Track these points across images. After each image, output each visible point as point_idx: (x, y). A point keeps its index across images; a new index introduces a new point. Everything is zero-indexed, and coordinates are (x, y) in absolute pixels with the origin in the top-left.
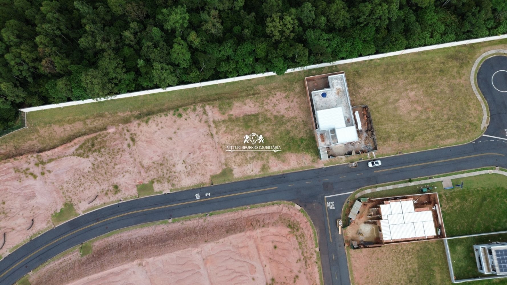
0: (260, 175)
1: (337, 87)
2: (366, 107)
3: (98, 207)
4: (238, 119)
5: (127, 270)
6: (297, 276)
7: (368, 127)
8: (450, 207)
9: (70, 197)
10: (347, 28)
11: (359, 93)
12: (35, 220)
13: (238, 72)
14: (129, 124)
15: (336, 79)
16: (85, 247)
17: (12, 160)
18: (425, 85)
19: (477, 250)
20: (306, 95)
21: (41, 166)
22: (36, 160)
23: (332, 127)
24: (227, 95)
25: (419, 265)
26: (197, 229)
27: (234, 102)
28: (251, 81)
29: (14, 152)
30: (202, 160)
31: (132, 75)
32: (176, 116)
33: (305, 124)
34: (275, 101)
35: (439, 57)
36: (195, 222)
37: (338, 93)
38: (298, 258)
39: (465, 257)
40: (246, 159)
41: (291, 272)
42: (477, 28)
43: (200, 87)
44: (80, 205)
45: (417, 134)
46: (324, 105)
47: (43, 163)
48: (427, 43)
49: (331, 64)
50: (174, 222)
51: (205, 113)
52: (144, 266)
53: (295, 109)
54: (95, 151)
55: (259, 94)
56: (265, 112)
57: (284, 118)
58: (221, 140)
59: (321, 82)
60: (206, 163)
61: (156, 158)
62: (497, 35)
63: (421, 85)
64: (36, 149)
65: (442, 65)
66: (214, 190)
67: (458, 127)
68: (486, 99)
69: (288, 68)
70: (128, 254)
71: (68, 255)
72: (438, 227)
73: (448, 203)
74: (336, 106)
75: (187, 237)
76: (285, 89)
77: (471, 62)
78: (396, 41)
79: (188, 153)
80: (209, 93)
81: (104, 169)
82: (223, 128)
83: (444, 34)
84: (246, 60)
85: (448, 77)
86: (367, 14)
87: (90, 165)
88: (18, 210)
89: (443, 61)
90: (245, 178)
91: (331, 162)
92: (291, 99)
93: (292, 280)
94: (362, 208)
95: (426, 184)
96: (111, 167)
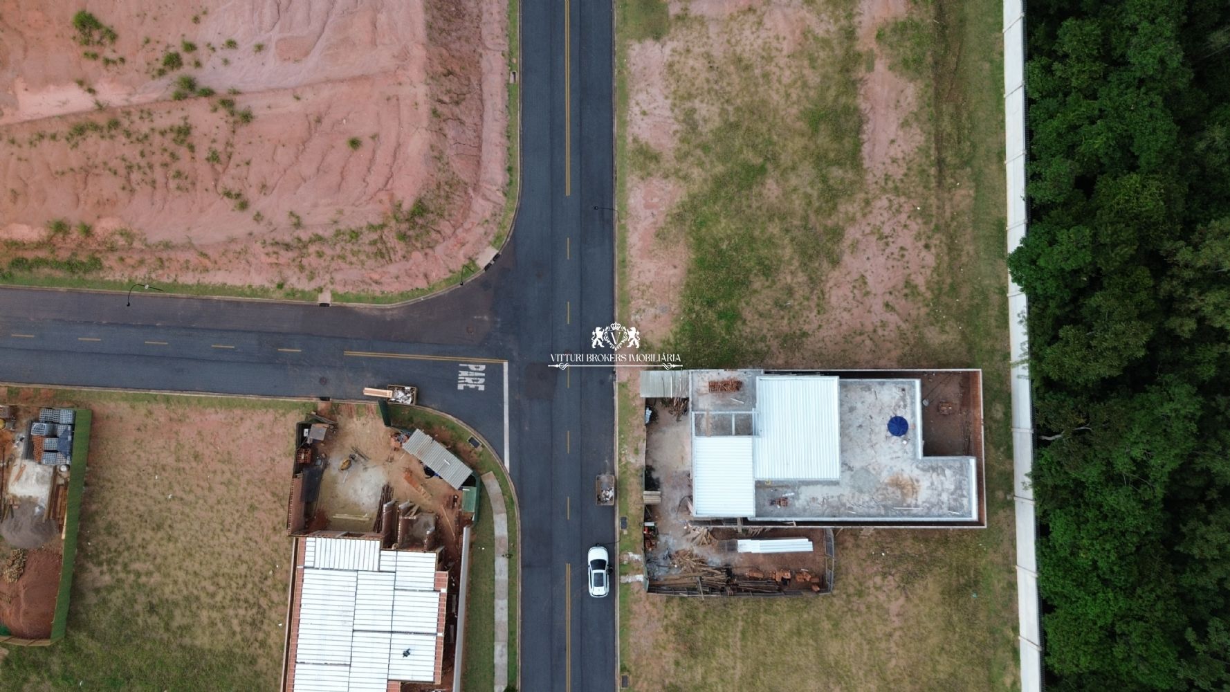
0: (623, 138)
1: (924, 483)
2: (823, 586)
4: (851, 86)
6: (244, 206)
7: (742, 577)
11: (884, 575)
13: (1048, 96)
15: (959, 487)
24: (952, 60)
25: (202, 651)
27: (920, 84)
28: (995, 159)
33: (793, 341)
34: (900, 242)
37: (897, 484)
38: (306, 220)
40: (690, 97)
41: (264, 186)
46: (857, 418)
53: (855, 311)
55: (940, 184)
56: (862, 195)
57: (825, 264)
58: (778, 14)
59: (951, 431)
74: (844, 464)
82: (824, 26)
90: (623, 82)
91: (628, 411)
92: (900, 303)
93: (235, 187)
94: (444, 490)
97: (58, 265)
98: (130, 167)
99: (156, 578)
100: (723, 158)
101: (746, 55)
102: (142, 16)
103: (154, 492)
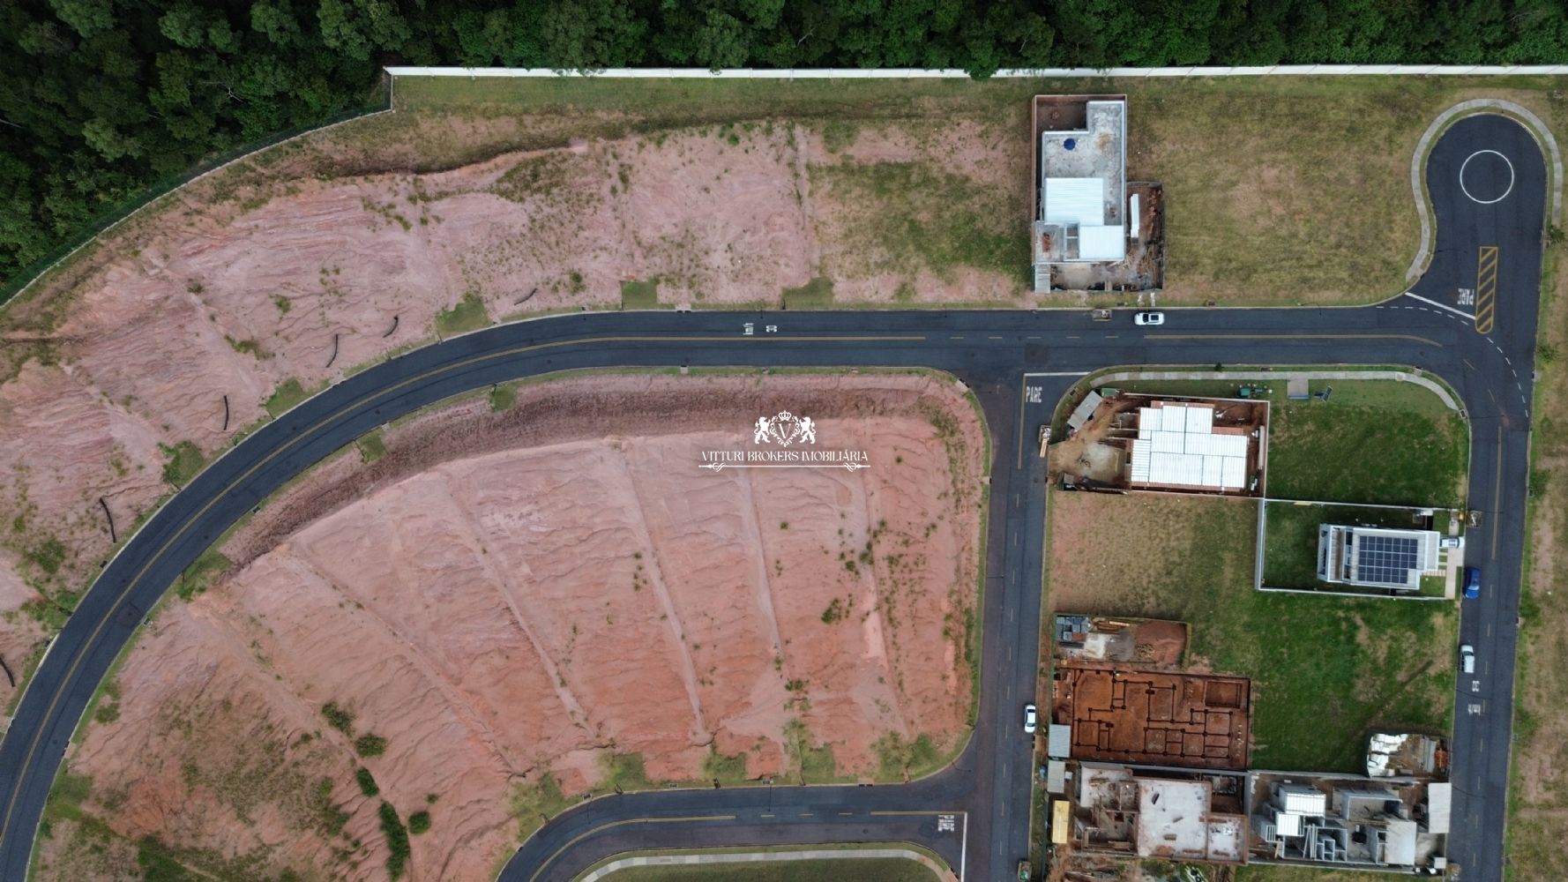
0: (890, 306)
1: (1102, 130)
2: (1158, 189)
3: (534, 315)
4: (862, 169)
5: (588, 451)
6: (934, 526)
7: (1153, 234)
8: (1290, 437)
9: (476, 283)
11: (1151, 152)
12: (401, 318)
13: (883, 57)
14: (620, 141)
15: (1104, 110)
16: (501, 393)
17: (360, 180)
18: (1306, 158)
19: (1325, 533)
20: (1028, 140)
21: (420, 203)
22: (411, 187)
23: (1073, 222)
24: (846, 109)
25: (1193, 544)
26: (741, 396)
27: (861, 127)
28: (906, 84)
29: (363, 164)
30: (769, 251)
31: (642, 27)
32: (725, 139)
33: (1014, 204)
34: (956, 140)
35: (1355, 94)
36: (738, 381)
37: (1103, 145)
38: (943, 489)
39: (1296, 545)
40: (867, 265)
41: (923, 514)
42: (1454, 41)
43: (788, 79)
44: (497, 303)
45: (1260, 269)
46: (1065, 167)
47: (426, 198)
48: (1333, 57)
49: (1101, 73)
50: (691, 374)
51: (791, 142)
52: (625, 451)
53: (996, 167)
54: (539, 190)
55: (920, 117)
56: (927, 163)
57: (969, 185)
58: (818, 212)
59: (1069, 113)
60: (776, 259)
61: (668, 230)
62: (1499, 64)
63: (1297, 157)
64: (411, 164)
65: (1356, 116)
66: (787, 320)
67: (1354, 266)
68: (1436, 212)
69: (1001, 66)
70: (591, 422)
71: (465, 404)
72: (1252, 472)
73: (1289, 428)
74: (1092, 175)
75: (716, 408)
76: (984, 114)
77: (1424, 120)
78: (1263, 40)
79: (741, 230)
80: (807, 96)
81: (556, 234)
82: (826, 185)
83: (1377, 41)
84: (909, 33)
85: (1364, 148)
87: (526, 220)
88: (367, 292)
89: (1361, 106)
90: (857, 305)
91: (1055, 301)
92: (992, 140)
93: (923, 531)
94: (1102, 408)
95: (1252, 382)
96: (570, 232)
97: (968, 634)
98: (912, 592)
99: (1152, 572)
100: (905, 245)
101: (843, 231)
102: (824, 584)
103: (1101, 575)
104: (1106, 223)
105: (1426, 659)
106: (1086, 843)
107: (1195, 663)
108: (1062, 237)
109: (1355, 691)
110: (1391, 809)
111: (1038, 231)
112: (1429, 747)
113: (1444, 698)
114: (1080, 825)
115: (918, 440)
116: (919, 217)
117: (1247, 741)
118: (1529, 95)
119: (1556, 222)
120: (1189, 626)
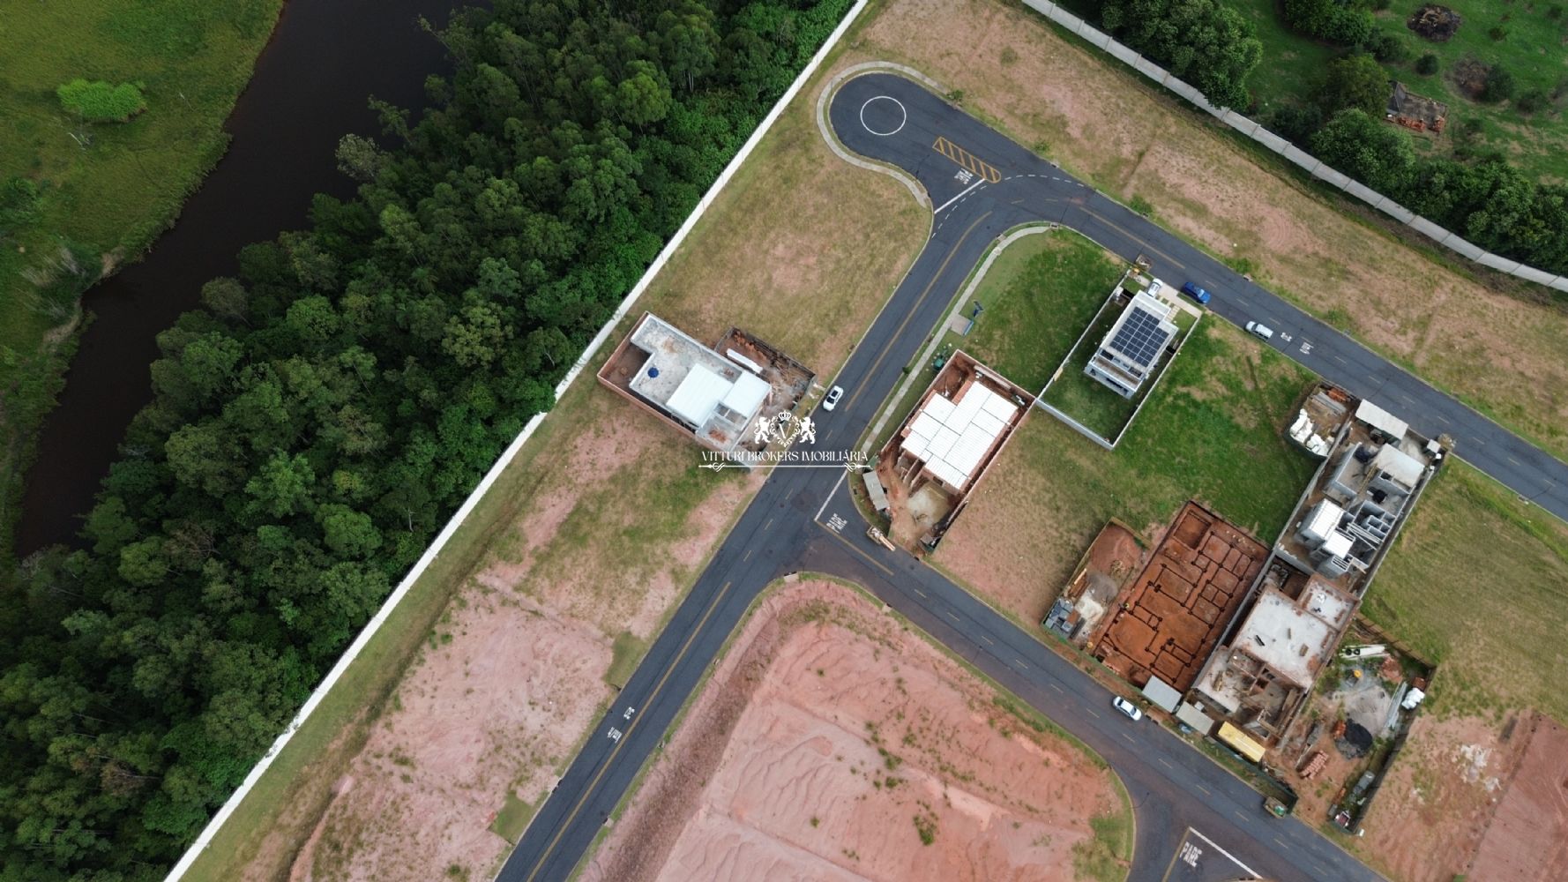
0: (682, 594)
1: (660, 343)
2: (735, 332)
4: (553, 545)
6: (900, 681)
7: (767, 356)
8: (997, 352)
10: (584, 246)
11: (704, 321)
13: (476, 470)
14: (369, 743)
15: (646, 333)
18: (786, 220)
19: (1093, 371)
20: (628, 402)
23: (715, 405)
24: (495, 527)
25: (1043, 475)
26: (668, 784)
27: (519, 525)
28: (511, 468)
30: (561, 670)
31: (292, 654)
32: (440, 646)
33: (671, 444)
34: (586, 457)
35: (762, 164)
36: (654, 777)
37: (672, 350)
38: (871, 652)
39: (1091, 399)
40: (634, 592)
41: (883, 684)
42: (768, 80)
43: (434, 560)
45: (848, 298)
46: (668, 386)
48: (723, 161)
49: (616, 319)
50: (618, 818)
51: (486, 590)
53: (631, 439)
54: (351, 851)
55: (547, 472)
56: (588, 490)
57: (629, 468)
58: (560, 605)
59: (629, 360)
60: (572, 668)
61: (476, 750)
62: (806, 64)
63: (780, 226)
65: (779, 173)
66: (632, 694)
67: (890, 235)
68: (888, 162)
69: (554, 386)
72: (1010, 395)
73: (989, 350)
74: (688, 370)
75: (663, 814)
76: (583, 423)
77: (813, 132)
78: (675, 197)
79: (524, 684)
80: (460, 553)
81: (401, 864)
82: (543, 584)
83: (734, 128)
84: (473, 435)
85: (805, 180)
86: (593, 197)
89: (774, 165)
90: (662, 622)
92: (608, 430)
93: (898, 694)
94: (883, 478)
95: (934, 354)
96: (409, 848)
97: (1017, 714)
98: (949, 740)
99: (1048, 522)
100: (640, 550)
101: (592, 595)
102: (893, 820)
103: (1028, 565)
104: (734, 382)
105: (1243, 359)
106: (1274, 729)
107: (1150, 536)
108: (722, 422)
109: (1243, 427)
110: (1363, 458)
111: (703, 436)
112: (1321, 398)
113: (1285, 365)
114: (1253, 725)
115: (814, 644)
116: (626, 523)
117: (1244, 535)
118: (842, 60)
119: (945, 92)
120: (1114, 519)
